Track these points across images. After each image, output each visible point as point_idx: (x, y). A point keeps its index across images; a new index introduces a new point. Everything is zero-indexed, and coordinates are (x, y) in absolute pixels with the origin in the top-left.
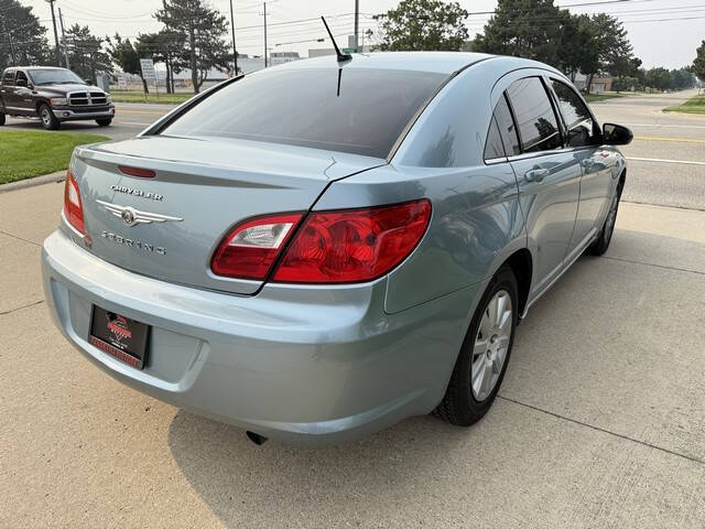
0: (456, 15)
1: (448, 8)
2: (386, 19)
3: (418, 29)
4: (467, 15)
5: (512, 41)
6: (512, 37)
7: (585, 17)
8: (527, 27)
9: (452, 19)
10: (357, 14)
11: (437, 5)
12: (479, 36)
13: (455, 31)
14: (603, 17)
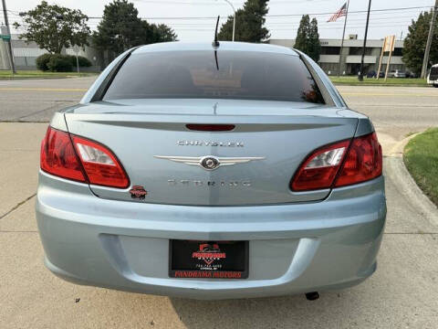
0: (80, 18)
1: (74, 12)
2: (27, 17)
3: (54, 25)
4: (87, 18)
5: (117, 36)
6: (116, 34)
7: (153, 26)
8: (124, 29)
9: (78, 20)
10: (5, 11)
11: (65, 10)
12: (95, 32)
13: (81, 28)
14: (163, 26)
